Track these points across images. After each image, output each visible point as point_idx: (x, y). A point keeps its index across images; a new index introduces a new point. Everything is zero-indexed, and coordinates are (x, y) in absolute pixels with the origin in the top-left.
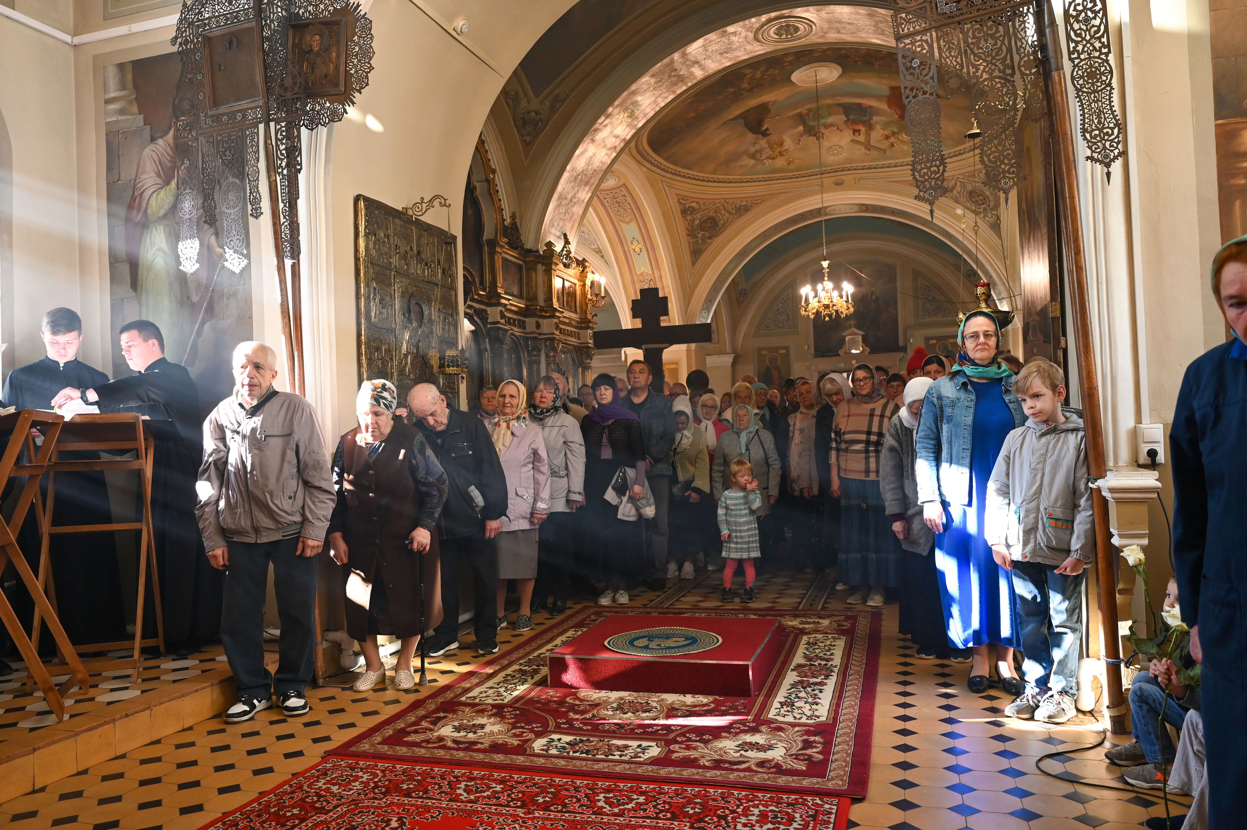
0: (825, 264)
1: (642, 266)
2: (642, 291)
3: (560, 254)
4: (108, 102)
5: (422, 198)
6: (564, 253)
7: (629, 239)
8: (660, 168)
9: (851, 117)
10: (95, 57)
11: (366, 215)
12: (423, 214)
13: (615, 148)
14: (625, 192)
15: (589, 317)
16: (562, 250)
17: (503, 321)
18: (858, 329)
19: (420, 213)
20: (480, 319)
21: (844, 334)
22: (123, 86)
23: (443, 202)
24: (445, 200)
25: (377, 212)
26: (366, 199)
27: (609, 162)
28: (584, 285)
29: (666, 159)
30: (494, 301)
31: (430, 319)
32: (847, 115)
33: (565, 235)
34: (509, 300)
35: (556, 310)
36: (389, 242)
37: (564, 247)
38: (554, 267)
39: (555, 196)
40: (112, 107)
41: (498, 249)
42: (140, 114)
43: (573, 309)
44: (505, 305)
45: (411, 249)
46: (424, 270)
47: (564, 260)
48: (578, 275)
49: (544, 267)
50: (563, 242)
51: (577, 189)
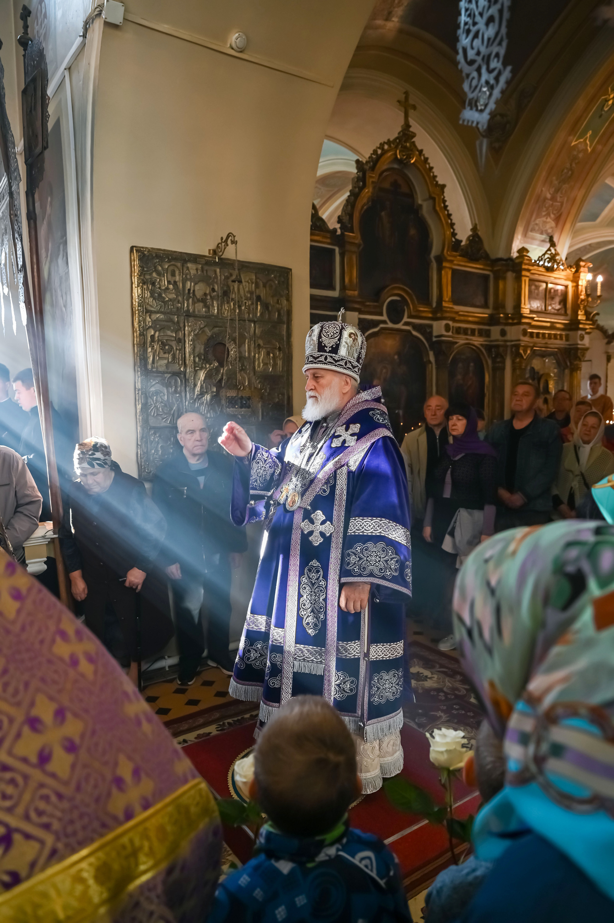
3: (540, 259)
5: (222, 238)
6: (547, 256)
15: (581, 317)
16: (544, 255)
17: (450, 333)
19: (221, 252)
20: (422, 334)
23: (233, 239)
25: (157, 261)
26: (141, 250)
30: (439, 315)
33: (551, 238)
36: (177, 288)
37: (549, 250)
38: (525, 273)
39: (530, 199)
41: (446, 264)
43: (562, 312)
47: (546, 264)
48: (571, 277)
49: (514, 274)
50: (548, 246)
51: (564, 187)
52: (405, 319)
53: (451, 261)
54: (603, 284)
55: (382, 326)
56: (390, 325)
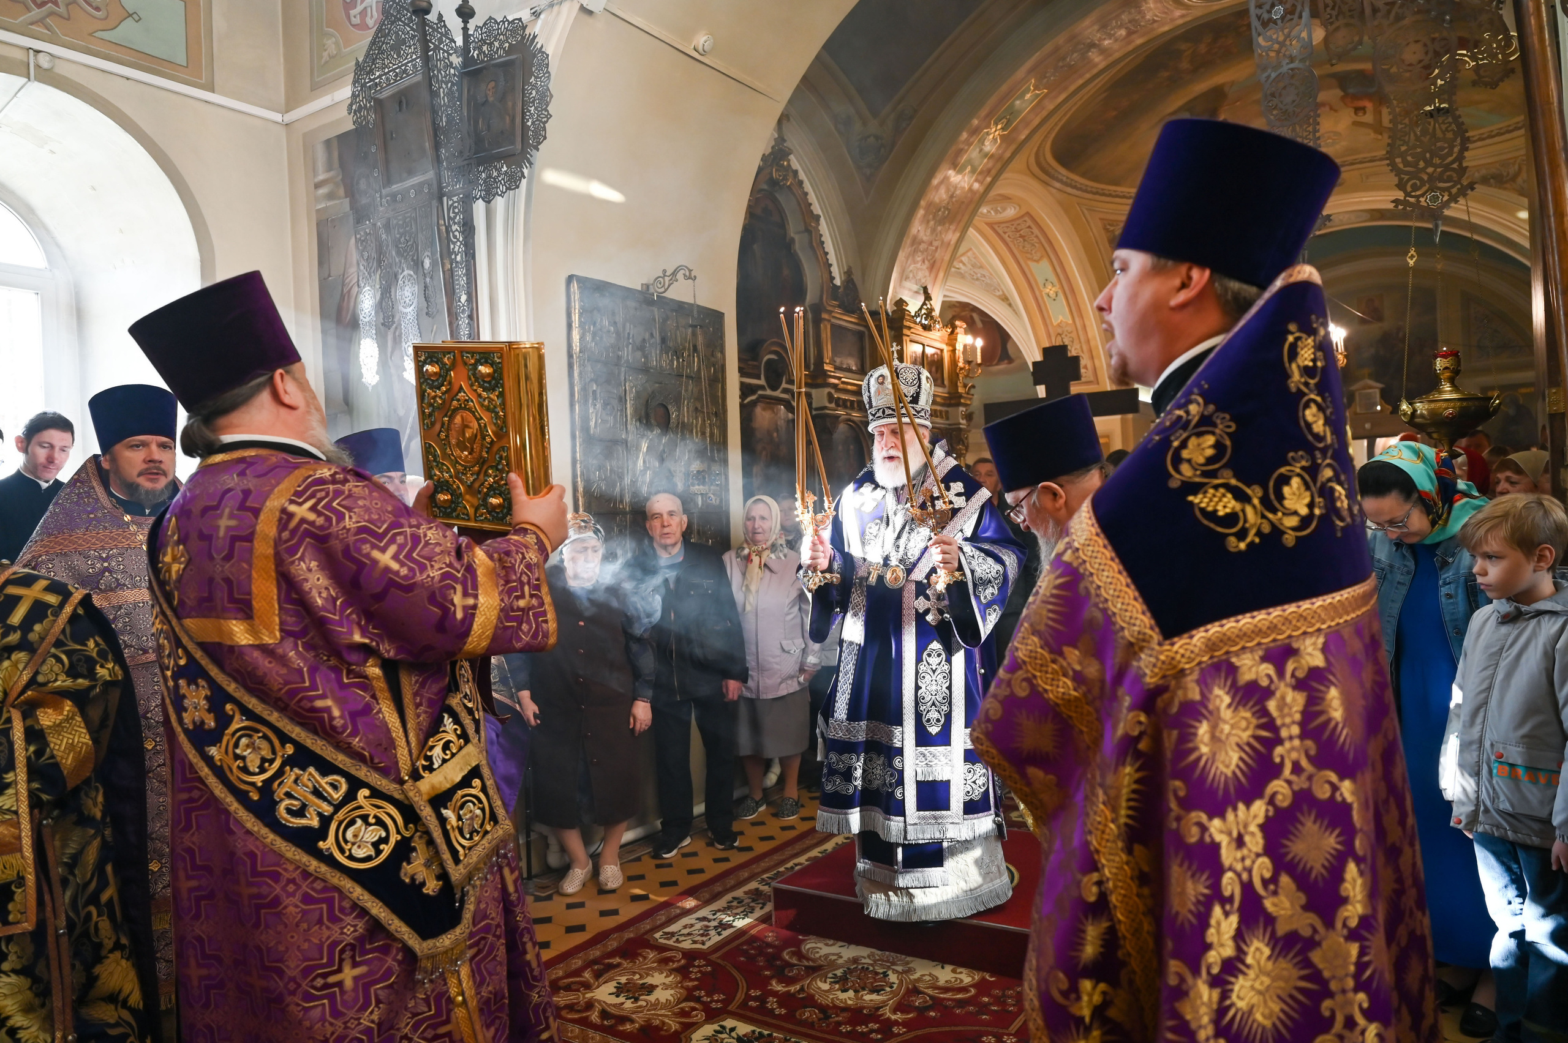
1: (1060, 314)
2: (1046, 351)
3: (917, 314)
4: (317, 186)
5: (664, 271)
6: (923, 311)
7: (1041, 281)
8: (1075, 187)
9: (1351, 91)
10: (305, 135)
11: (581, 300)
12: (667, 290)
13: (989, 171)
14: (1029, 223)
15: (961, 390)
16: (920, 309)
17: (833, 405)
18: (1377, 380)
19: (663, 289)
21: (1353, 388)
22: (329, 168)
23: (687, 274)
24: (690, 271)
25: (597, 295)
26: (583, 281)
27: (982, 190)
28: (954, 351)
29: (1083, 175)
30: (819, 381)
32: (1343, 88)
33: (925, 289)
34: (839, 378)
36: (617, 331)
37: (924, 304)
38: (905, 331)
39: (907, 241)
40: (322, 191)
41: (825, 316)
42: (346, 197)
44: (835, 386)
45: (652, 336)
46: (672, 361)
47: (924, 321)
48: (946, 338)
49: (893, 333)
50: (922, 298)
51: (939, 228)
52: (784, 385)
53: (830, 312)
54: (983, 350)
55: (760, 392)
56: (769, 392)
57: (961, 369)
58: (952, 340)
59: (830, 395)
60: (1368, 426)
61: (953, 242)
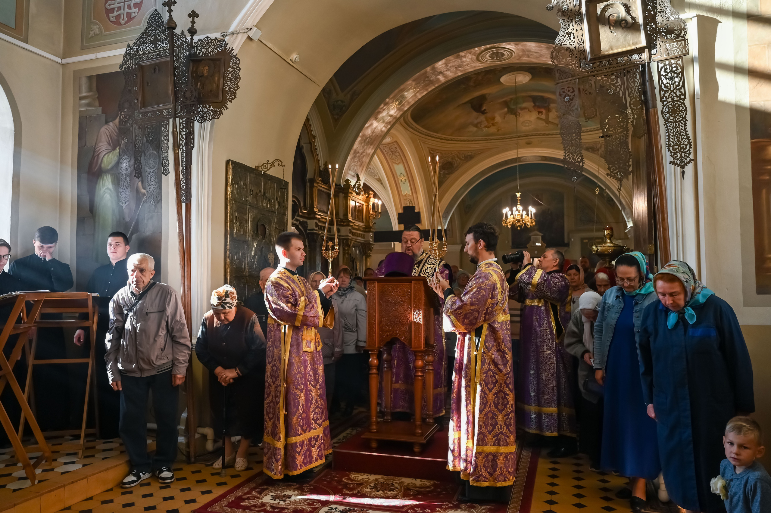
0: (518, 195)
1: (406, 190)
2: (405, 208)
3: (354, 187)
4: (81, 98)
5: (268, 161)
6: (357, 186)
7: (398, 174)
8: (418, 132)
9: (537, 104)
10: (75, 72)
11: (233, 172)
12: (268, 170)
13: (390, 122)
14: (396, 146)
15: (371, 225)
16: (355, 184)
17: (317, 229)
18: (540, 231)
19: (266, 170)
20: (303, 227)
21: (530, 235)
22: (90, 90)
23: (280, 163)
24: (282, 162)
25: (240, 170)
26: (234, 163)
27: (386, 131)
28: (368, 205)
29: (422, 127)
30: (312, 216)
31: (270, 234)
32: (534, 103)
33: (357, 175)
34: (321, 215)
35: (350, 221)
36: (246, 188)
37: (357, 182)
38: (349, 195)
39: (352, 152)
40: (83, 102)
41: (315, 185)
42: (100, 107)
43: (361, 220)
44: (319, 219)
45: (260, 191)
46: (267, 204)
47: (356, 190)
48: (365, 199)
49: (343, 195)
50: (356, 179)
51: (366, 147)
53: (318, 183)
57: (371, 214)
58: (367, 200)
59: (316, 223)
60: (536, 252)
61: (371, 154)
